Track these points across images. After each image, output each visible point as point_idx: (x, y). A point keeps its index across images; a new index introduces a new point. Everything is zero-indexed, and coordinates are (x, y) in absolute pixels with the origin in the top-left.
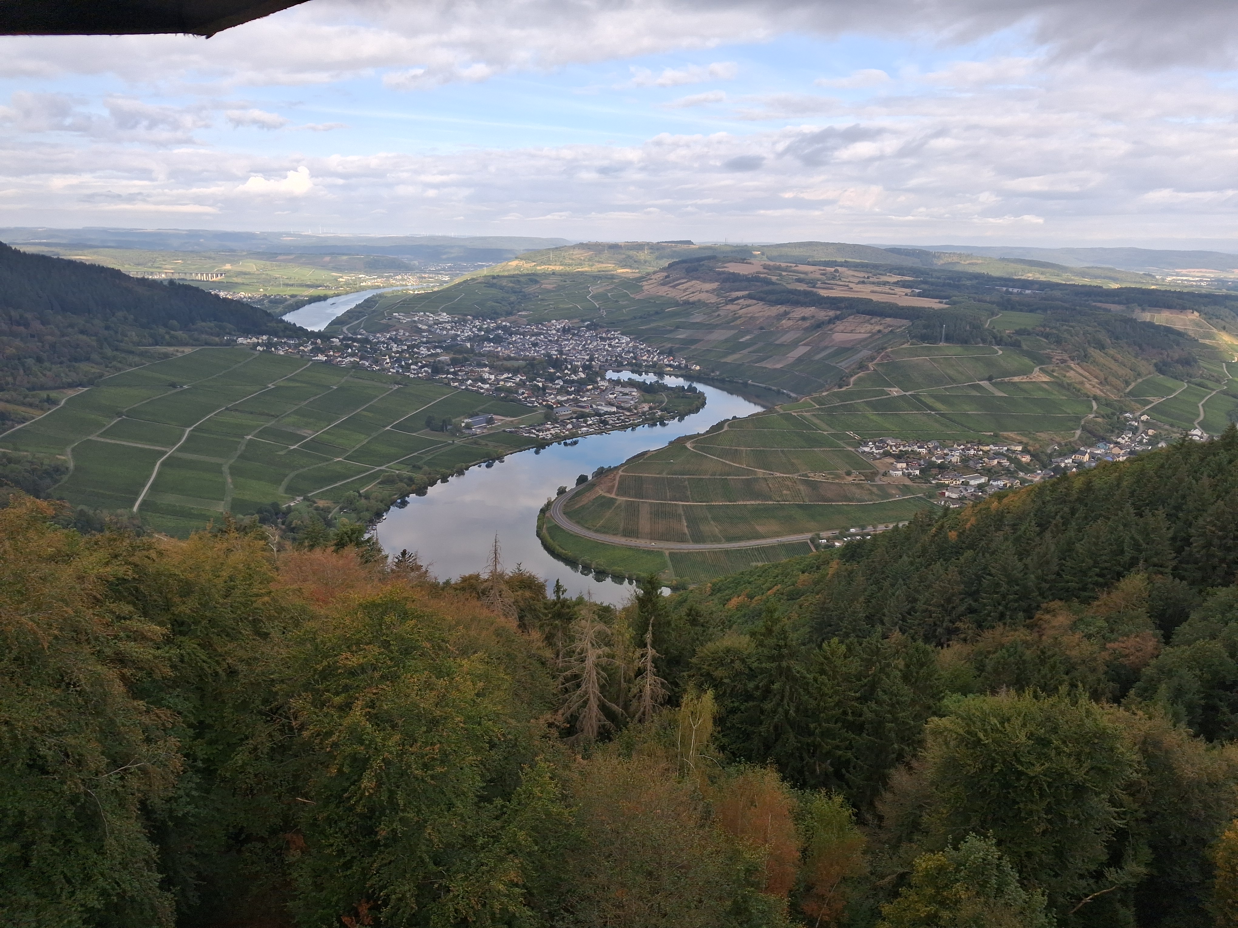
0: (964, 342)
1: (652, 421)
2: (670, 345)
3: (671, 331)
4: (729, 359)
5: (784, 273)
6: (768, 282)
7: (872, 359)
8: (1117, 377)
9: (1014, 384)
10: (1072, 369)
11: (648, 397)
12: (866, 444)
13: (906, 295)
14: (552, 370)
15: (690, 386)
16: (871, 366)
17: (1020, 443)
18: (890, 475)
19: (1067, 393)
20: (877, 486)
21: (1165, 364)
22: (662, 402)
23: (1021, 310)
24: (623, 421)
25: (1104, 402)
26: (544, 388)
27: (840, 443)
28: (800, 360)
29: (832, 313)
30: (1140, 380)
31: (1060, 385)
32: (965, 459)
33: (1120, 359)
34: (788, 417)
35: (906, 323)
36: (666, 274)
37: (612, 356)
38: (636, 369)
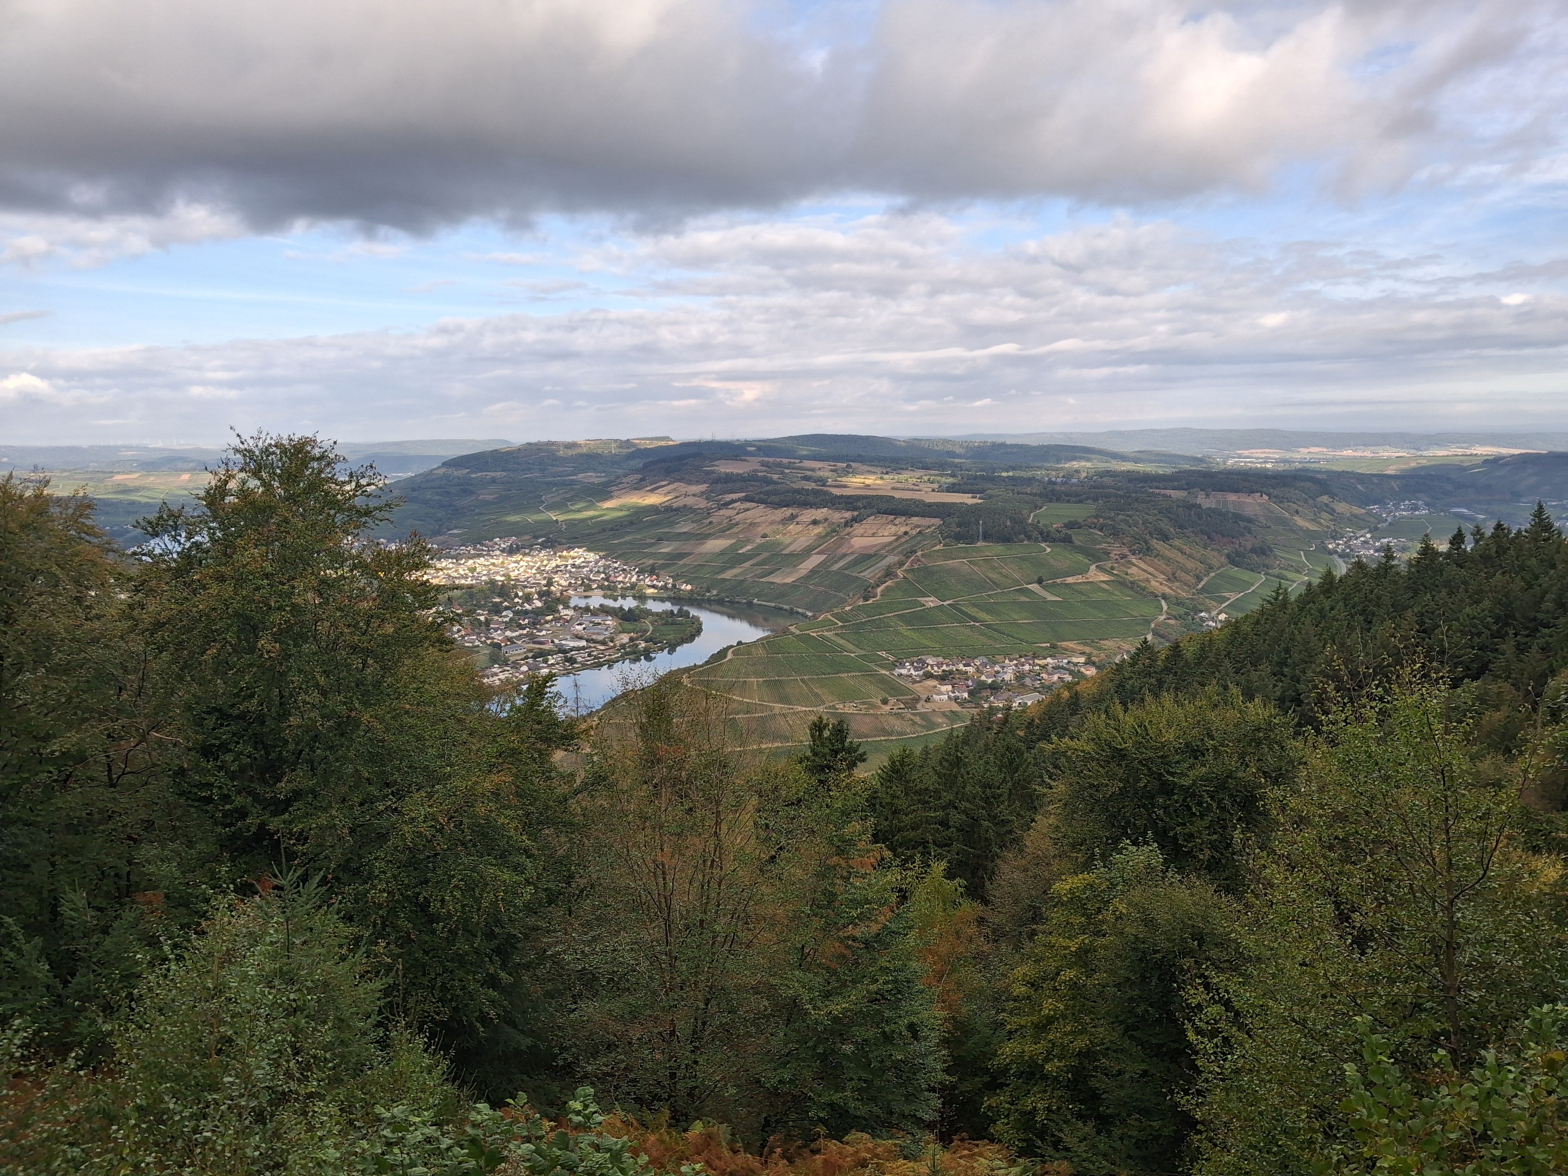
0: (1005, 539)
1: (634, 655)
2: (651, 562)
3: (652, 545)
4: (728, 575)
5: (787, 471)
6: (769, 482)
7: (901, 564)
8: (1187, 571)
9: (1068, 585)
10: (1134, 565)
11: (628, 625)
12: (902, 666)
13: (933, 490)
14: (497, 600)
15: (680, 611)
16: (900, 573)
17: (1083, 653)
18: (935, 701)
19: (1132, 593)
20: (919, 714)
21: (1238, 554)
22: (646, 631)
23: (1068, 502)
24: (596, 657)
25: (1175, 601)
26: (488, 623)
27: (872, 665)
28: (813, 572)
29: (848, 515)
30: (1212, 574)
31: (1123, 584)
32: (1020, 677)
33: (1188, 551)
34: (805, 639)
35: (937, 521)
36: (640, 476)
37: (576, 579)
38: (609, 592)
